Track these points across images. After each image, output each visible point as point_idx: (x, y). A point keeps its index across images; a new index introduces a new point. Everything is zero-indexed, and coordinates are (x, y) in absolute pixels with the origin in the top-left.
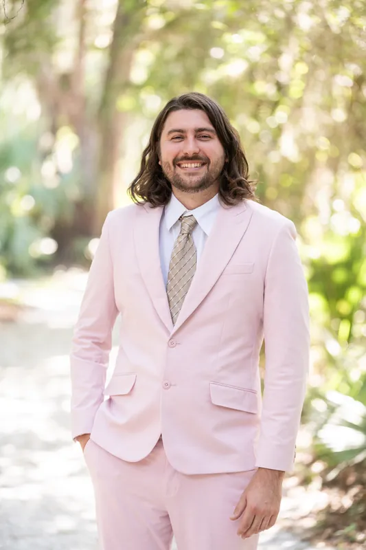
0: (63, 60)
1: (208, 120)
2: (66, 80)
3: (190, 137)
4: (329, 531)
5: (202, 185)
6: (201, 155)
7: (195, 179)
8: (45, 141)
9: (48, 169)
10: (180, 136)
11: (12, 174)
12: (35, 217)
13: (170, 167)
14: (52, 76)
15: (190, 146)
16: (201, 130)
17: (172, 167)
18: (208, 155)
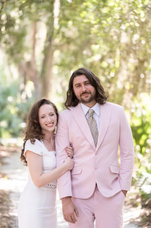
0: (27, 57)
1: (86, 78)
2: (29, 64)
3: (83, 85)
4: (148, 223)
5: (90, 100)
6: (88, 91)
7: (88, 99)
8: (22, 86)
9: (24, 96)
10: (79, 85)
11: (10, 99)
12: (19, 114)
13: (79, 97)
14: (24, 63)
15: (84, 88)
16: (85, 82)
17: (80, 97)
18: (90, 90)
